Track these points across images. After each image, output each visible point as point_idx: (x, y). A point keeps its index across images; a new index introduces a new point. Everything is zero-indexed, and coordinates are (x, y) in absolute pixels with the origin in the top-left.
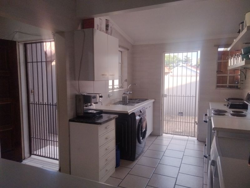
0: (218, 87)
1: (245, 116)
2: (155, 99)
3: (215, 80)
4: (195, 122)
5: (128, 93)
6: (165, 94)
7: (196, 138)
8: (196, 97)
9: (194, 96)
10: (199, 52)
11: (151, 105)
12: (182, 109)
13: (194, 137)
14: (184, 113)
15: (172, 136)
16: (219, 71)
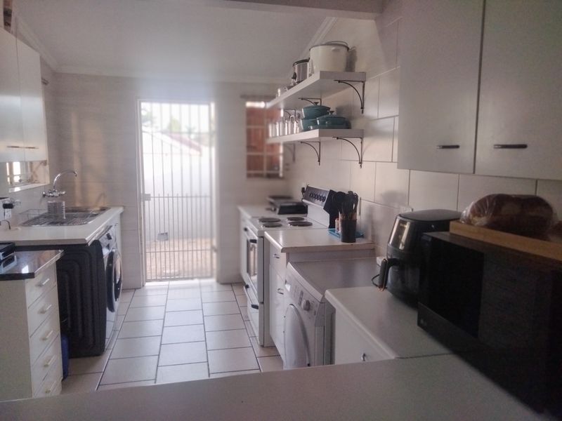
0: (249, 176)
1: (308, 224)
2: (124, 207)
3: (243, 162)
4: (212, 248)
5: (55, 194)
6: (146, 193)
7: (213, 281)
8: (211, 197)
9: (208, 194)
10: (213, 105)
11: (117, 220)
12: (167, 226)
13: (211, 277)
14: (171, 235)
15: (166, 283)
16: (250, 147)
